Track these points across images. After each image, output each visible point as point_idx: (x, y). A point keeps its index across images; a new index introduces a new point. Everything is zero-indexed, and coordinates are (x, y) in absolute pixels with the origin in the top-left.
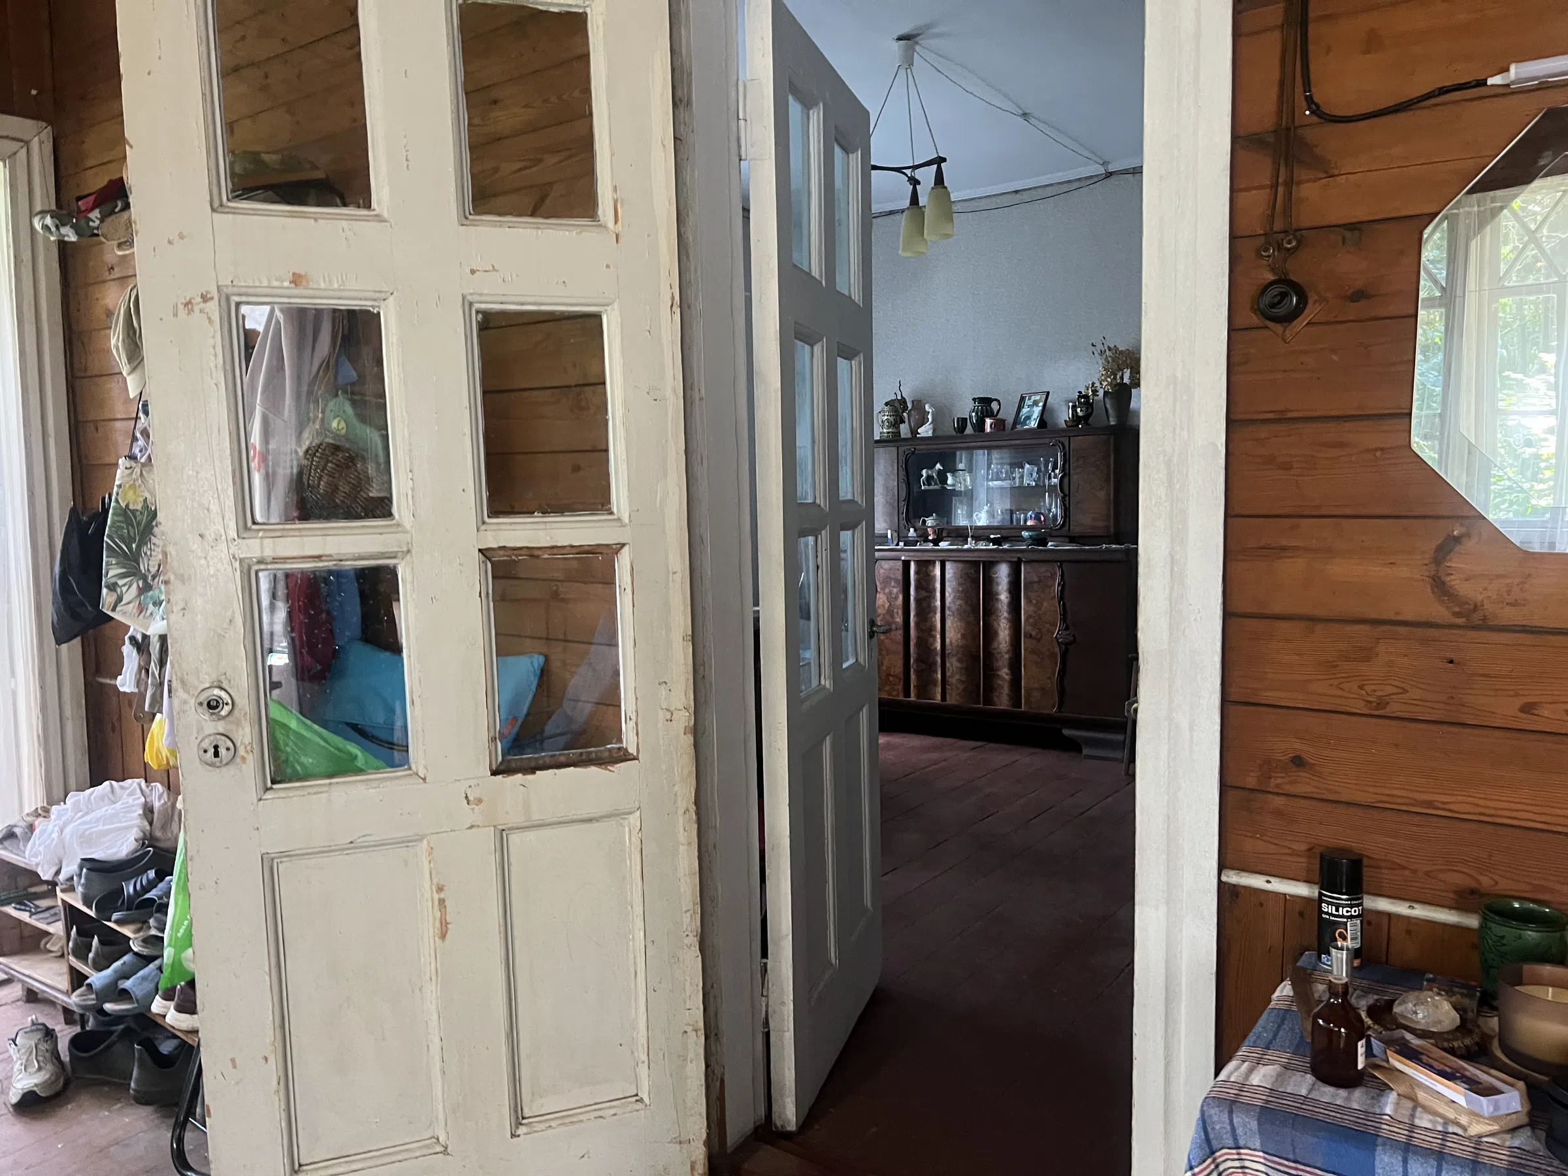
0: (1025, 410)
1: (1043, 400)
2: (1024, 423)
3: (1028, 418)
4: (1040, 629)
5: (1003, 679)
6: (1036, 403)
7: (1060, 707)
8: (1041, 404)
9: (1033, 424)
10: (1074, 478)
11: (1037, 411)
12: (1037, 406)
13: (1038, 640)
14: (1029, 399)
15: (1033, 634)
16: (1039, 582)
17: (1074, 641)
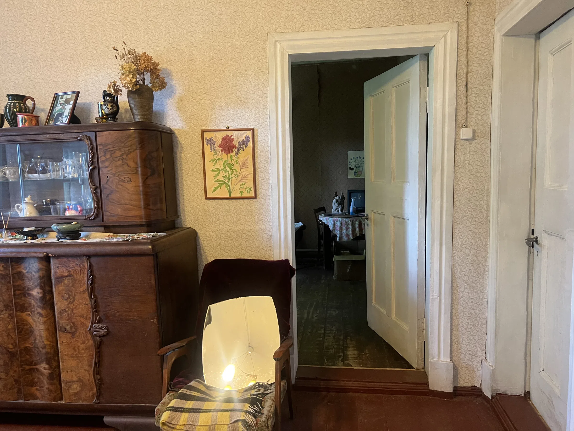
0: (58, 108)
1: (74, 99)
2: (56, 120)
3: (61, 115)
4: (73, 323)
5: (42, 374)
6: (67, 102)
7: (98, 398)
8: (72, 103)
9: (64, 120)
10: (104, 171)
11: (68, 109)
12: (68, 104)
13: (73, 334)
14: (62, 98)
15: (68, 328)
16: (70, 275)
17: (108, 333)
